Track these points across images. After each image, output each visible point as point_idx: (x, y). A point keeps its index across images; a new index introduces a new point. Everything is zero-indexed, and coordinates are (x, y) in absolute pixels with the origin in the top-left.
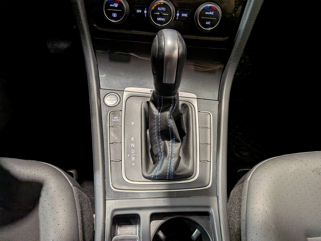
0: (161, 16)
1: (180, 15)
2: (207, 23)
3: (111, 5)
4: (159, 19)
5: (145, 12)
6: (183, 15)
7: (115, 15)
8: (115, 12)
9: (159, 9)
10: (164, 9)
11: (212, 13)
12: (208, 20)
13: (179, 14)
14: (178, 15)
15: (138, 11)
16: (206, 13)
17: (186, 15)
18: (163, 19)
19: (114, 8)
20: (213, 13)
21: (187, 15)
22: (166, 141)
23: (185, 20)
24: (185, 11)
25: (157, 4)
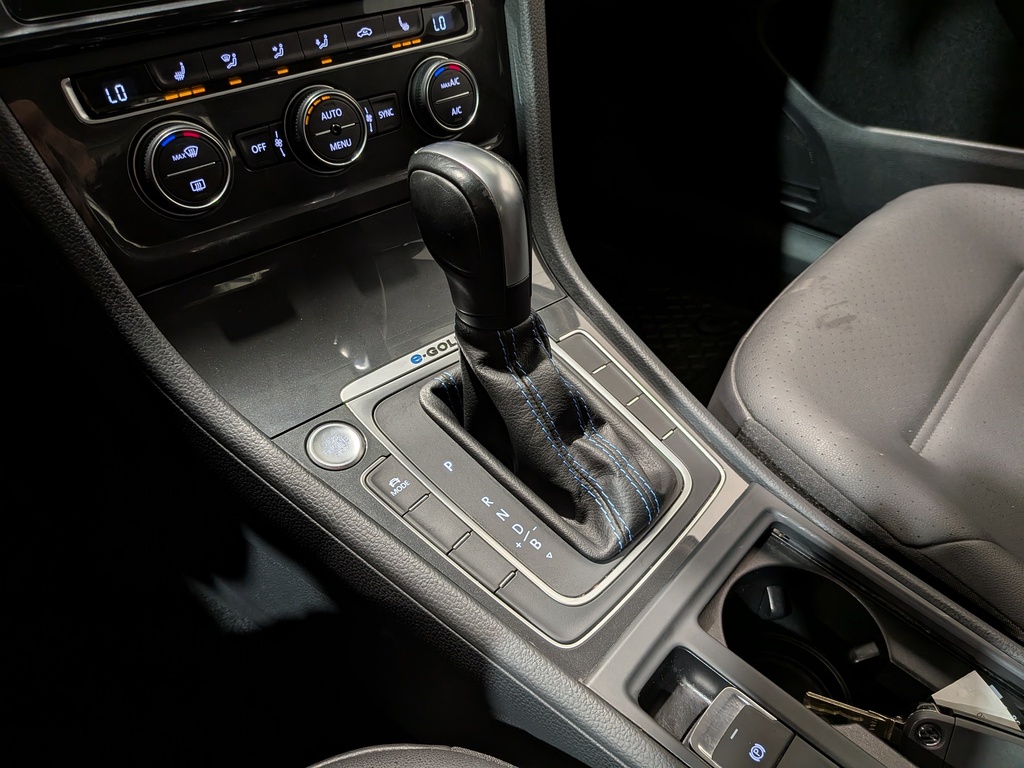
0: (338, 135)
1: (375, 117)
2: (454, 112)
3: (176, 158)
4: (335, 146)
5: (279, 143)
6: (382, 114)
7: (198, 185)
8: (194, 176)
9: (324, 117)
10: (337, 112)
11: (454, 82)
12: (454, 103)
13: (371, 116)
14: (369, 118)
15: (255, 149)
16: (444, 86)
17: (388, 113)
18: (346, 144)
19: (188, 162)
20: (458, 81)
21: (392, 112)
22: (577, 441)
23: (392, 127)
24: (382, 101)
25: (312, 104)
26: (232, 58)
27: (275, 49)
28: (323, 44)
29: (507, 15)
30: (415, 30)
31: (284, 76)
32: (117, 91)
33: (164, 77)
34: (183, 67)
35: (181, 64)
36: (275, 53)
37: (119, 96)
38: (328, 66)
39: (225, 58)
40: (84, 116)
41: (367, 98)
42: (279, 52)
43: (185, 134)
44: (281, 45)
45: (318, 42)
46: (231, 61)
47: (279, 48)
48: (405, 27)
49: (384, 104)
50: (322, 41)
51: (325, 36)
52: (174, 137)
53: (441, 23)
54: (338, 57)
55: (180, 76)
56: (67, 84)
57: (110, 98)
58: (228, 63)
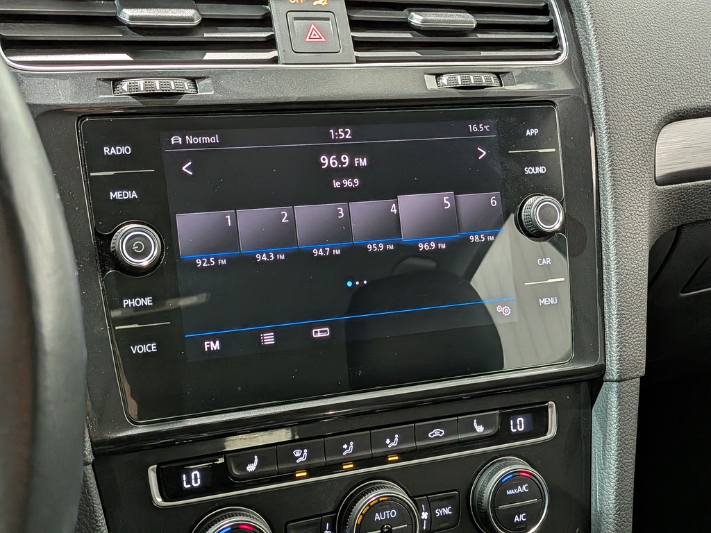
1: (432, 515)
2: (516, 519)
6: (439, 512)
9: (377, 517)
10: (392, 513)
11: (523, 489)
12: (518, 511)
13: (427, 514)
14: (425, 515)
16: (509, 492)
17: (447, 511)
20: (526, 488)
21: (450, 510)
23: (447, 524)
24: (442, 499)
25: (369, 505)
26: (303, 453)
27: (345, 446)
28: (392, 444)
29: (594, 419)
30: (489, 432)
31: (348, 470)
32: (193, 477)
33: (237, 467)
34: (256, 460)
35: (256, 457)
36: (345, 450)
37: (193, 481)
38: (394, 463)
39: (297, 453)
40: (158, 500)
41: (427, 495)
42: (348, 449)
43: (241, 526)
44: (351, 443)
45: (388, 441)
46: (302, 456)
47: (349, 445)
48: (480, 429)
49: (443, 502)
50: (392, 440)
51: (397, 436)
52: (230, 529)
53: (519, 424)
54: (404, 455)
55: (251, 468)
56: (153, 470)
57: (185, 483)
58: (298, 458)
